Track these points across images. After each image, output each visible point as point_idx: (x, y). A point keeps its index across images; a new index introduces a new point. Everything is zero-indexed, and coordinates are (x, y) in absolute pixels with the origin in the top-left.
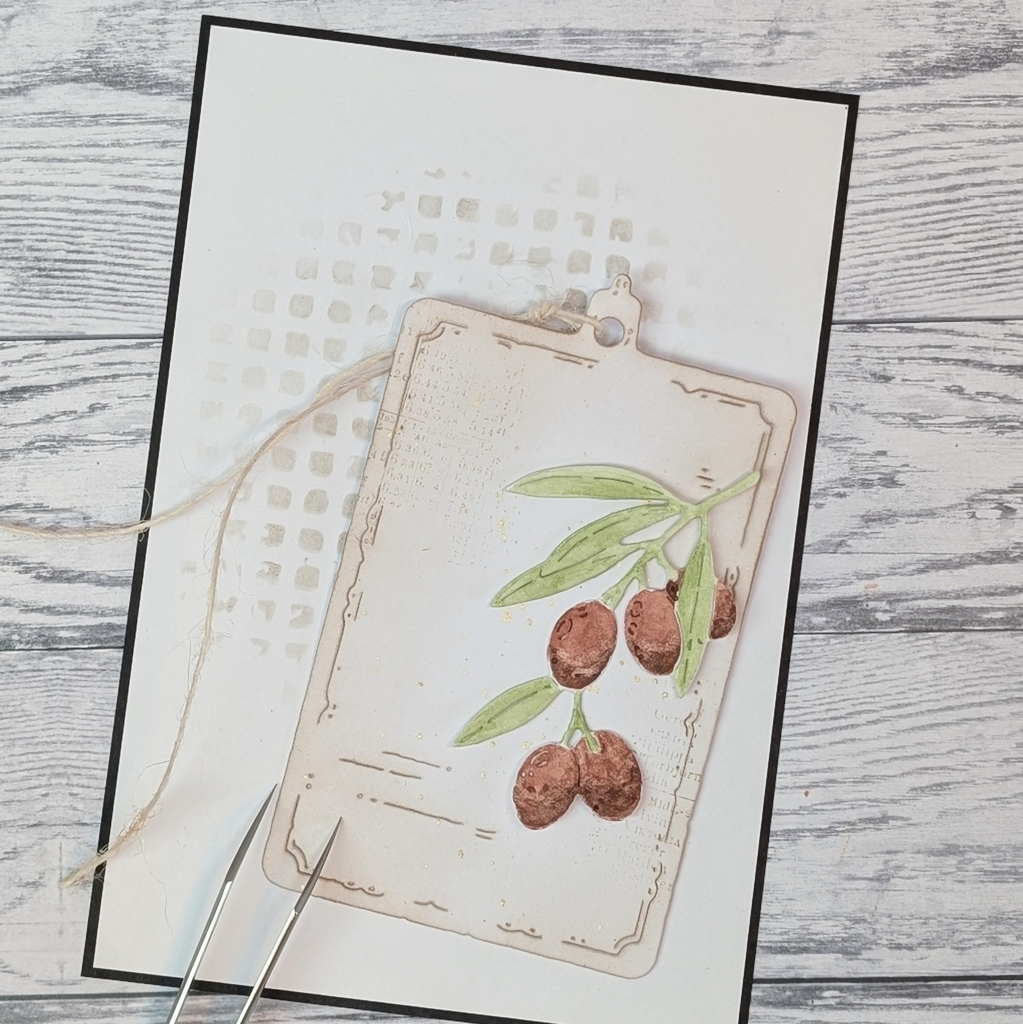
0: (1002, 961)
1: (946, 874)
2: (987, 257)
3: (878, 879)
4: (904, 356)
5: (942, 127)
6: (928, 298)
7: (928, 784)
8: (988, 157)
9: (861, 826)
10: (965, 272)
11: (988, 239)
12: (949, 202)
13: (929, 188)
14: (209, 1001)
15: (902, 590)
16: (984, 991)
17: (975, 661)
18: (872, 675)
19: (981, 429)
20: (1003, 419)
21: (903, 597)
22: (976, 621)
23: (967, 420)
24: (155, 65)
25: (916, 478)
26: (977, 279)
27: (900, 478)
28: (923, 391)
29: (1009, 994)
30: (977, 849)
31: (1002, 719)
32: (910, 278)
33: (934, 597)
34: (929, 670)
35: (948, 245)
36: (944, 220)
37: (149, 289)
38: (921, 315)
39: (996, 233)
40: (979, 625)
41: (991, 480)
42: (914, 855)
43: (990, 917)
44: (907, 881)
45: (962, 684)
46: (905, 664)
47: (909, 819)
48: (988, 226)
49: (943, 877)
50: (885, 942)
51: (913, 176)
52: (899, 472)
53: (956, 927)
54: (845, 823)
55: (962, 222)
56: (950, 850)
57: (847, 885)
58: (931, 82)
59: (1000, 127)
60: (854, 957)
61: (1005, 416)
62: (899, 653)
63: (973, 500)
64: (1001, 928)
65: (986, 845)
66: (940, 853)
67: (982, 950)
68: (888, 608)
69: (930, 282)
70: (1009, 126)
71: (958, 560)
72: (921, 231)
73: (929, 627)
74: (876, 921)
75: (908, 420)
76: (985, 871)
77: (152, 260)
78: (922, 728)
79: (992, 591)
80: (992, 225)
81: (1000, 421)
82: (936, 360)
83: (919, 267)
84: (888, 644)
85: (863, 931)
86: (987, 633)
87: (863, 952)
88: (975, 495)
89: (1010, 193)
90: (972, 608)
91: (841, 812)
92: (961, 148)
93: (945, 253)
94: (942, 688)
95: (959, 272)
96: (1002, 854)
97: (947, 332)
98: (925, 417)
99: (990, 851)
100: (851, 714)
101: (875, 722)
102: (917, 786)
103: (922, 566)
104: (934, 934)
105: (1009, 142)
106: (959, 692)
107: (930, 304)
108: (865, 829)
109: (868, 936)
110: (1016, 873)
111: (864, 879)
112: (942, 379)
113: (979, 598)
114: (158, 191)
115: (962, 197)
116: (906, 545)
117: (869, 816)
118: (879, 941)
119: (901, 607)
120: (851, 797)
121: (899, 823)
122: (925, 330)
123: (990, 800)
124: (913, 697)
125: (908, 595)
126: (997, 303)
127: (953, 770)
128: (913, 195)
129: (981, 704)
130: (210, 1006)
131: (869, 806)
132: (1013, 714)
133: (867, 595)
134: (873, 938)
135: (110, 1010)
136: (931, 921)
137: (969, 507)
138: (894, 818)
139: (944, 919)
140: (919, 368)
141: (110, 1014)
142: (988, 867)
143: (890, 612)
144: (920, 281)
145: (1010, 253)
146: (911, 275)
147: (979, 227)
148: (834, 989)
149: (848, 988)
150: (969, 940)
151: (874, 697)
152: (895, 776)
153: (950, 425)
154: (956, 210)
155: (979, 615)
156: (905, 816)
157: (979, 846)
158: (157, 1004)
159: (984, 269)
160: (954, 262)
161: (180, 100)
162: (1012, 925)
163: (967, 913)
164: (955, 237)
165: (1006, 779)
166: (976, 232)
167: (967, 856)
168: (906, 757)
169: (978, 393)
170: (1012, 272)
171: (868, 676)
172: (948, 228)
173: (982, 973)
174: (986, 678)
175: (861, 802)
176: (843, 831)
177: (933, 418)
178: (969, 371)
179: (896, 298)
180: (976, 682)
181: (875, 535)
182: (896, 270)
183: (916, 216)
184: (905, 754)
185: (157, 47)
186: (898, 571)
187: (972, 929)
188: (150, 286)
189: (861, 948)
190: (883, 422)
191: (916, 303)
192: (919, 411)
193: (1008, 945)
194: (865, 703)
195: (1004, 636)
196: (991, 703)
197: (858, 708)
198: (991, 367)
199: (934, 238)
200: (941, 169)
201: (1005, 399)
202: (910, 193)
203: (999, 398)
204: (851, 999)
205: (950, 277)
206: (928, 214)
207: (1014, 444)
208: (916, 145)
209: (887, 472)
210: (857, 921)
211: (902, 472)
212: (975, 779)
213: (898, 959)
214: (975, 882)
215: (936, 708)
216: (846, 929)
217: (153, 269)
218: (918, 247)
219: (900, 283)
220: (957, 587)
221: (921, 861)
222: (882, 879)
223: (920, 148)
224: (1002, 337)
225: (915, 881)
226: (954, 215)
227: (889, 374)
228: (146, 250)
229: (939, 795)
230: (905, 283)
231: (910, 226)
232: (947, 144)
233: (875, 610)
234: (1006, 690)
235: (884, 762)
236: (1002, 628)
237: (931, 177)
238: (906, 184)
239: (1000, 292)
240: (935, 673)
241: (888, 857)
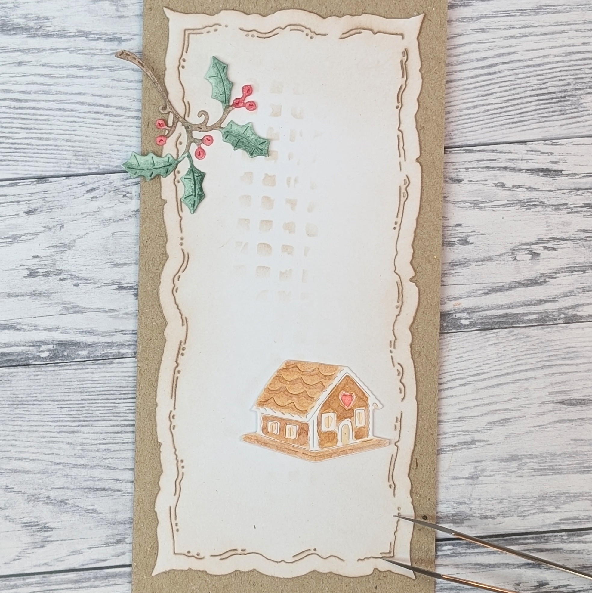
0: (548, 522)
1: (512, 472)
2: (514, 105)
3: (472, 478)
4: (469, 167)
5: (483, 30)
6: (480, 131)
7: (498, 420)
8: (511, 46)
9: (460, 447)
10: (501, 115)
11: (514, 95)
12: (490, 74)
13: (477, 66)
14: (75, 575)
15: (475, 306)
16: (538, 541)
17: (521, 345)
18: (460, 357)
19: (517, 207)
20: (529, 200)
21: (477, 310)
22: (520, 321)
23: (508, 202)
24: (12, 17)
25: (480, 239)
26: (509, 119)
27: (470, 239)
28: (481, 187)
29: (553, 541)
30: (529, 457)
31: (539, 378)
32: (469, 120)
33: (495, 309)
34: (494, 352)
35: (491, 100)
36: (488, 85)
37: (15, 151)
38: (477, 142)
39: (518, 91)
40: (523, 324)
41: (524, 237)
42: (492, 463)
43: (539, 496)
44: (489, 478)
45: (514, 359)
46: (480, 349)
47: (487, 441)
48: (513, 87)
49: (510, 474)
50: (478, 515)
51: (468, 60)
52: (470, 236)
53: (519, 503)
54: (449, 446)
55: (498, 85)
56: (513, 458)
57: (453, 482)
58: (474, 4)
59: (517, 29)
60: (459, 525)
61: (530, 199)
62: (476, 343)
63: (514, 250)
64: (546, 502)
65: (534, 454)
66: (507, 460)
67: (536, 516)
68: (468, 316)
69: (481, 122)
70: (522, 28)
71: (508, 286)
72: (474, 92)
73: (493, 327)
74: (472, 503)
75: (473, 205)
76: (535, 469)
77: (16, 133)
78: (493, 386)
79: (529, 303)
80: (515, 86)
81: (527, 202)
82: (488, 168)
83: (474, 114)
84: (469, 338)
85: (464, 509)
86: (527, 328)
87: (465, 521)
88: (516, 247)
89: (525, 67)
90: (517, 314)
91: (447, 439)
92: (494, 42)
93: (489, 104)
94: (503, 362)
95: (498, 115)
96: (543, 458)
97: (493, 151)
98: (483, 202)
99: (537, 457)
100: (450, 381)
101: (464, 385)
102: (491, 421)
103: (487, 291)
104: (507, 509)
105: (523, 37)
106: (513, 364)
107: (482, 135)
108: (462, 448)
109: (468, 512)
110: (553, 469)
111: (463, 478)
112: (492, 179)
113: (521, 308)
114: (17, 92)
115: (497, 71)
116: (476, 279)
117: (463, 441)
118: (474, 515)
119: (475, 316)
120: (452, 430)
121: (482, 444)
122: (480, 151)
123: (535, 427)
124: (486, 368)
125: (479, 308)
126: (522, 132)
127: (512, 410)
128: (468, 71)
129: (526, 371)
130: (76, 578)
131: (463, 435)
132: (546, 375)
133: (454, 310)
134: (470, 513)
135: (16, 584)
136: (504, 501)
137: (514, 254)
138: (479, 441)
139: (511, 499)
140: (477, 173)
141: (16, 586)
142: (536, 466)
143: (469, 319)
144: (475, 122)
145: (527, 102)
146: (470, 118)
147: (508, 88)
148: (449, 544)
149: (458, 543)
150: (528, 511)
151: (463, 370)
152: (478, 416)
153: (499, 206)
154: (494, 79)
155: (522, 318)
156: (485, 439)
157: (530, 455)
158: (44, 579)
159: (513, 113)
160: (495, 109)
161: (27, 37)
162: (552, 500)
163: (525, 495)
164: (494, 95)
165: (544, 414)
166: (506, 91)
167: (523, 461)
168: (484, 405)
169: (513, 186)
170: (529, 114)
171: (458, 358)
172: (489, 90)
173: (536, 530)
174: (529, 354)
175: (459, 433)
176: (449, 451)
177: (489, 202)
178: (507, 173)
179: (462, 133)
180: (523, 357)
181: (457, 274)
182: (461, 116)
183: (471, 84)
184: (483, 403)
185: (12, 6)
186: (472, 294)
187: (529, 504)
188: (15, 149)
189: (464, 519)
190: (459, 207)
191: (474, 135)
192: (480, 199)
193: (550, 512)
194: (458, 374)
195: (537, 329)
196: (532, 369)
197: (454, 377)
198: (520, 170)
199: (482, 96)
200: (483, 55)
201: (529, 189)
202: (466, 70)
203: (526, 188)
204: (459, 550)
205: (493, 118)
206: (478, 82)
207: (537, 215)
208: (468, 42)
209: (462, 236)
210: (460, 503)
211: (472, 236)
212: (525, 415)
213: (486, 525)
214: (529, 476)
215: (500, 374)
216: (454, 508)
217: (17, 139)
218: (473, 102)
219: (463, 124)
220: (508, 302)
221: (496, 465)
222: (473, 477)
223: (470, 43)
224: (526, 152)
225: (493, 477)
226: (493, 81)
227: (460, 178)
228: (12, 128)
229: (504, 426)
230: (466, 123)
231: (468, 89)
232: (486, 39)
233: (461, 319)
234: (540, 361)
235: (470, 408)
236: (536, 324)
237: (478, 60)
238: (463, 65)
239: (522, 126)
240: (498, 353)
241: (476, 464)
